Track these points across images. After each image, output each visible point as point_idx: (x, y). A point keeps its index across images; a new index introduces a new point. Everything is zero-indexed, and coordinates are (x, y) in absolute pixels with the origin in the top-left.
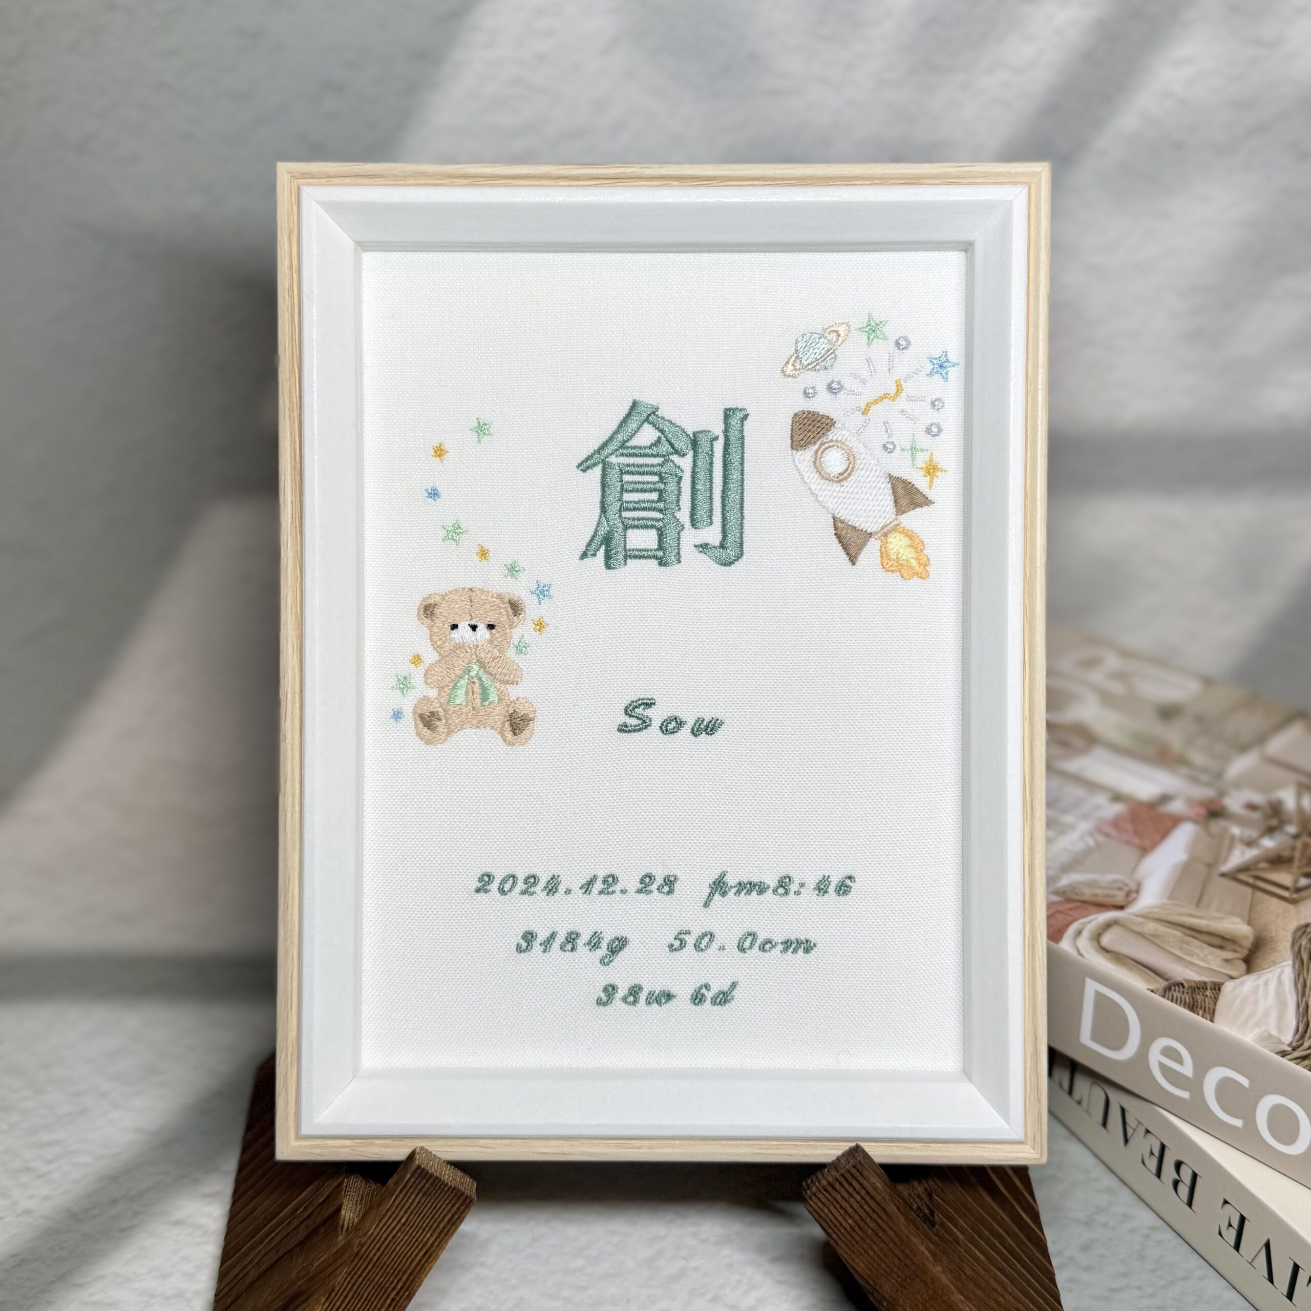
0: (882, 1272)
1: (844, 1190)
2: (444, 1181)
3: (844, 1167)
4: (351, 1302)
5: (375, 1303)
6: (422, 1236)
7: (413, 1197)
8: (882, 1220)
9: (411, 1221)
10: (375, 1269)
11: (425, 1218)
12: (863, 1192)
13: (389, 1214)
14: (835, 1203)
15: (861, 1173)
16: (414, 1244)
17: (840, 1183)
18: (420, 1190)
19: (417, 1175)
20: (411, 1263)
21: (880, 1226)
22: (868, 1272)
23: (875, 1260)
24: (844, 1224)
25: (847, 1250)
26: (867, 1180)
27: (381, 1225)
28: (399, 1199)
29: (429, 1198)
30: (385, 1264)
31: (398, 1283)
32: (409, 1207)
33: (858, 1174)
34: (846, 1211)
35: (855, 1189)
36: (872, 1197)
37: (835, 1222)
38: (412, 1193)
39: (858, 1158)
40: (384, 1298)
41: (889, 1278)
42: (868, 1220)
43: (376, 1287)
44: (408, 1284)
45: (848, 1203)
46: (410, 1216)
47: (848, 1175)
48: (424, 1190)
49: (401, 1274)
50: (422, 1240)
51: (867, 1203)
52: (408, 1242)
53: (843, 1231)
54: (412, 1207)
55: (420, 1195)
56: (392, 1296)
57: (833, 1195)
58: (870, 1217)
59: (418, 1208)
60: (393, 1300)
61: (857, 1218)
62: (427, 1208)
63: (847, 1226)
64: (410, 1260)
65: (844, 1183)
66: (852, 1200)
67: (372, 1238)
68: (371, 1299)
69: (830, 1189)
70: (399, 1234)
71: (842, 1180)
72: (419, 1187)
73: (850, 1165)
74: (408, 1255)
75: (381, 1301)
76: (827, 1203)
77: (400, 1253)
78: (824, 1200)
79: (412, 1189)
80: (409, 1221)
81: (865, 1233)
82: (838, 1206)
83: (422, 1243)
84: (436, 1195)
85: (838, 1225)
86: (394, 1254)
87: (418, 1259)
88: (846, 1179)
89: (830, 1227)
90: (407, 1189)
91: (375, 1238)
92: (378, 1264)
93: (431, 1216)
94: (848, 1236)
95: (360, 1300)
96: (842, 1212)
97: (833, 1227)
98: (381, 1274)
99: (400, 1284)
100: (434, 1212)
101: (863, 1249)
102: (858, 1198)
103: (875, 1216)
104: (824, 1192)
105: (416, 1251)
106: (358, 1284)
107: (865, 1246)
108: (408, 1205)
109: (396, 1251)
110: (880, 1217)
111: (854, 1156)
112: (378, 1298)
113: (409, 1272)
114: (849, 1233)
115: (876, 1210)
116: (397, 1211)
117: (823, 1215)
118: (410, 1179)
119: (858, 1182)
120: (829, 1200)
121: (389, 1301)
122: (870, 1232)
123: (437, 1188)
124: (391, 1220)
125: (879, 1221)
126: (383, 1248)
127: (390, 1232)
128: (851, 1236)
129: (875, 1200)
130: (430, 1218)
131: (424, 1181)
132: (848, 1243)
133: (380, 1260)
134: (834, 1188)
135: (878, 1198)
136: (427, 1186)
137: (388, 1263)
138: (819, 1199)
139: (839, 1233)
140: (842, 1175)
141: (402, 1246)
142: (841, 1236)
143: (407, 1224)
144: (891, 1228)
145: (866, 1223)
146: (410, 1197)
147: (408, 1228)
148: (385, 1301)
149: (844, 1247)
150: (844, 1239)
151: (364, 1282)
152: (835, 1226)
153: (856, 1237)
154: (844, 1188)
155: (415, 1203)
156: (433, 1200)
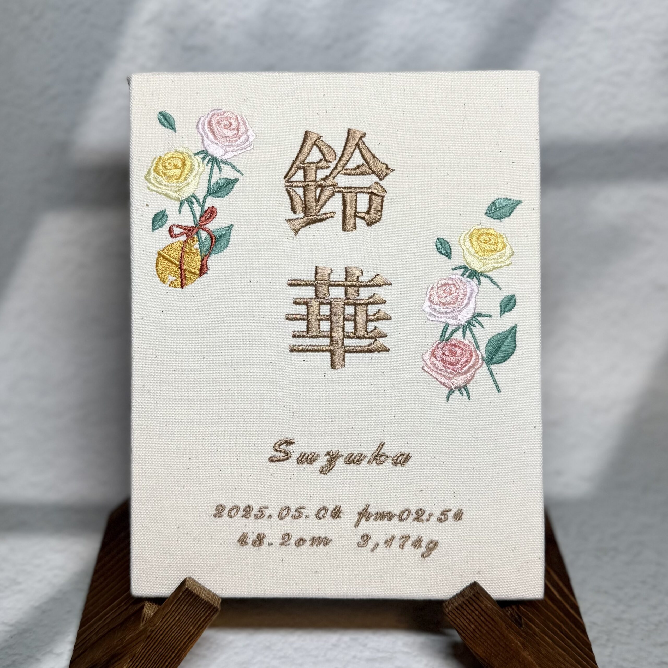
0: (493, 655)
1: (468, 608)
2: (202, 598)
3: (468, 595)
4: (145, 663)
5: (159, 664)
6: (188, 628)
7: (183, 606)
8: (492, 625)
9: (181, 619)
10: (159, 645)
11: (190, 618)
12: (480, 610)
13: (169, 615)
14: (463, 616)
15: (478, 599)
16: (183, 632)
17: (466, 605)
18: (187, 602)
19: (185, 594)
20: (180, 643)
21: (490, 629)
22: (485, 655)
23: (488, 648)
24: (469, 627)
25: (471, 642)
26: (482, 602)
27: (164, 621)
28: (175, 607)
29: (192, 607)
30: (165, 642)
31: (172, 654)
32: (181, 612)
33: (476, 599)
34: (470, 620)
35: (475, 608)
36: (485, 612)
37: (464, 627)
38: (182, 604)
39: (476, 590)
40: (164, 662)
41: (497, 658)
42: (483, 625)
43: (160, 655)
44: (178, 655)
45: (471, 615)
46: (181, 616)
47: (470, 600)
48: (190, 602)
49: (174, 649)
50: (187, 631)
51: (482, 615)
52: (179, 631)
53: (469, 631)
54: (182, 612)
55: (187, 605)
56: (169, 661)
57: (462, 611)
58: (485, 624)
59: (185, 612)
60: (169, 663)
61: (477, 624)
62: (190, 613)
63: (471, 629)
64: (180, 641)
65: (469, 604)
66: (473, 614)
67: (158, 628)
68: (156, 662)
69: (460, 608)
70: (174, 627)
71: (467, 602)
72: (187, 600)
73: (471, 594)
74: (179, 638)
75: (163, 663)
76: (458, 616)
77: (174, 637)
78: (456, 614)
79: (183, 601)
80: (180, 619)
81: (482, 632)
82: (465, 617)
83: (188, 632)
84: (197, 606)
85: (466, 628)
86: (171, 637)
87: (185, 641)
88: (469, 602)
89: (461, 630)
90: (179, 601)
91: (160, 628)
92: (161, 643)
93: (193, 617)
94: (472, 635)
95: (150, 662)
96: (467, 621)
97: (463, 630)
98: (162, 648)
99: (174, 655)
100: (195, 615)
101: (481, 641)
102: (477, 613)
103: (487, 623)
104: (456, 610)
105: (184, 637)
106: (149, 653)
107: (482, 640)
108: (180, 610)
109: (172, 636)
110: (490, 624)
111: (473, 588)
112: (161, 661)
113: (179, 648)
114: (472, 633)
115: (488, 619)
116: (174, 613)
117: (456, 622)
118: (181, 595)
119: (477, 604)
120: (460, 615)
121: (167, 663)
122: (485, 632)
123: (197, 601)
124: (170, 618)
125: (490, 626)
126: (164, 634)
127: (169, 625)
128: (473, 634)
129: (487, 614)
130: (193, 618)
131: (190, 597)
132: (472, 639)
133: (162, 641)
134: (462, 607)
135: (489, 613)
136: (191, 600)
137: (167, 642)
138: (454, 614)
139: (466, 633)
140: (467, 600)
141: (176, 633)
142: (468, 635)
143: (179, 621)
144: (498, 630)
145: (482, 627)
146: (181, 605)
147: (179, 623)
148: (165, 663)
149: (470, 641)
150: (469, 636)
151: (153, 652)
152: (464, 629)
153: (477, 635)
154: (469, 607)
155: (184, 609)
156: (194, 608)
